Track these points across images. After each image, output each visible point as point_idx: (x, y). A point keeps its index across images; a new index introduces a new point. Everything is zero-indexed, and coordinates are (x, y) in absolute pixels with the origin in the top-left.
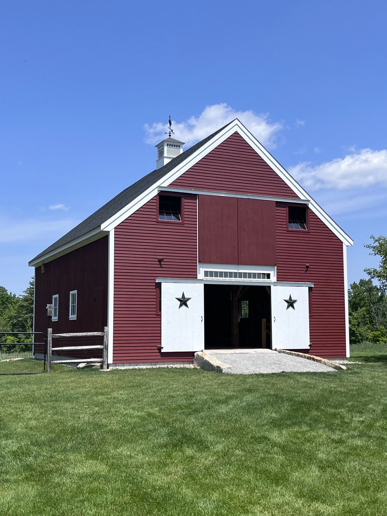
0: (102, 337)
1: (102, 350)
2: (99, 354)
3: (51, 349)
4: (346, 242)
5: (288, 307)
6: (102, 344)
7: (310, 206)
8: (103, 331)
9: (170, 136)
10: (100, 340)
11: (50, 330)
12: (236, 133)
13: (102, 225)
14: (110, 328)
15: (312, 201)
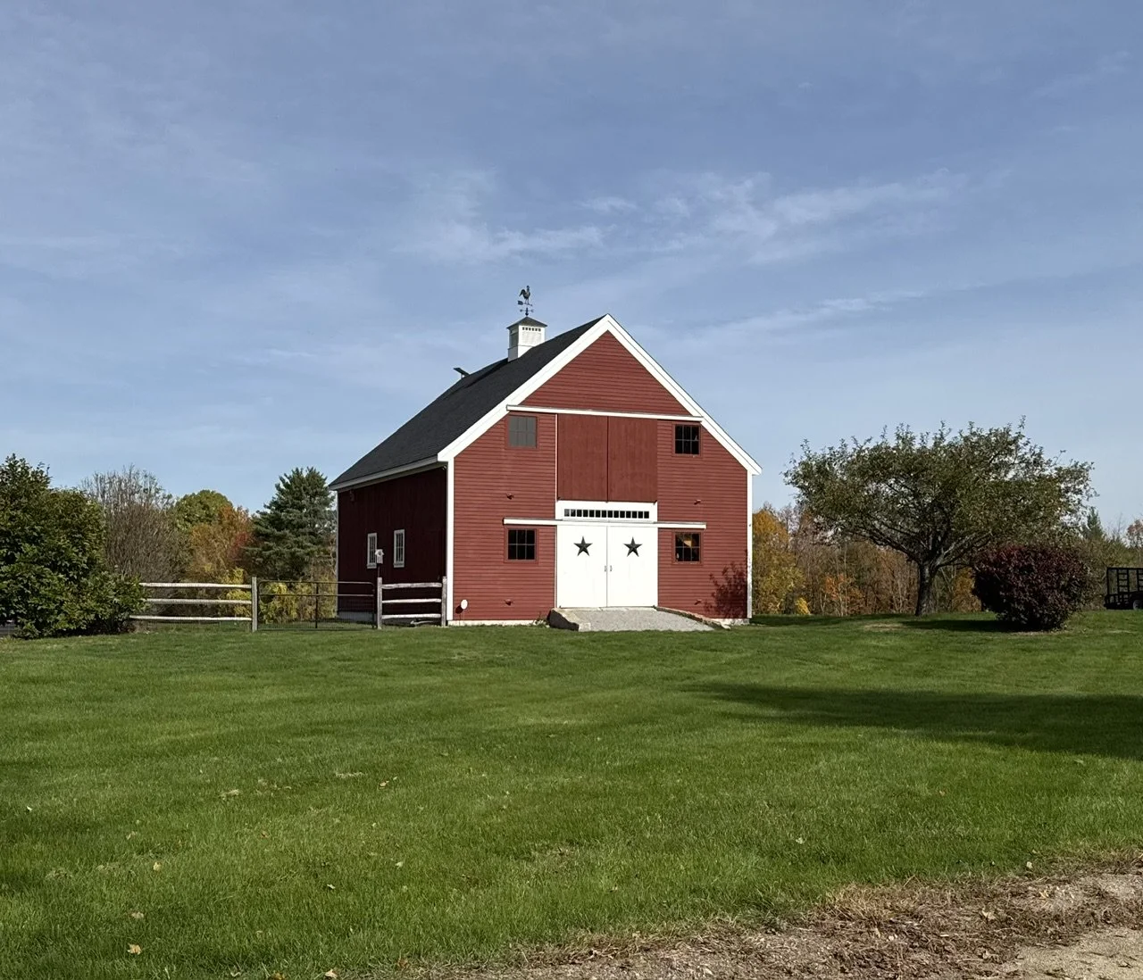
0: (440, 589)
1: (440, 604)
2: (437, 608)
3: (380, 602)
4: (752, 469)
5: (630, 553)
6: (440, 598)
7: (704, 424)
8: (441, 581)
9: (527, 314)
10: (438, 593)
11: (380, 580)
12: (608, 332)
13: (439, 454)
14: (449, 580)
15: (708, 418)
